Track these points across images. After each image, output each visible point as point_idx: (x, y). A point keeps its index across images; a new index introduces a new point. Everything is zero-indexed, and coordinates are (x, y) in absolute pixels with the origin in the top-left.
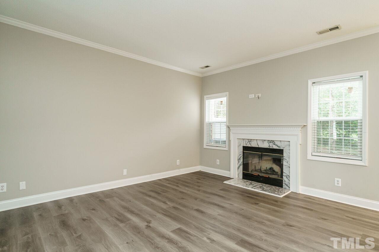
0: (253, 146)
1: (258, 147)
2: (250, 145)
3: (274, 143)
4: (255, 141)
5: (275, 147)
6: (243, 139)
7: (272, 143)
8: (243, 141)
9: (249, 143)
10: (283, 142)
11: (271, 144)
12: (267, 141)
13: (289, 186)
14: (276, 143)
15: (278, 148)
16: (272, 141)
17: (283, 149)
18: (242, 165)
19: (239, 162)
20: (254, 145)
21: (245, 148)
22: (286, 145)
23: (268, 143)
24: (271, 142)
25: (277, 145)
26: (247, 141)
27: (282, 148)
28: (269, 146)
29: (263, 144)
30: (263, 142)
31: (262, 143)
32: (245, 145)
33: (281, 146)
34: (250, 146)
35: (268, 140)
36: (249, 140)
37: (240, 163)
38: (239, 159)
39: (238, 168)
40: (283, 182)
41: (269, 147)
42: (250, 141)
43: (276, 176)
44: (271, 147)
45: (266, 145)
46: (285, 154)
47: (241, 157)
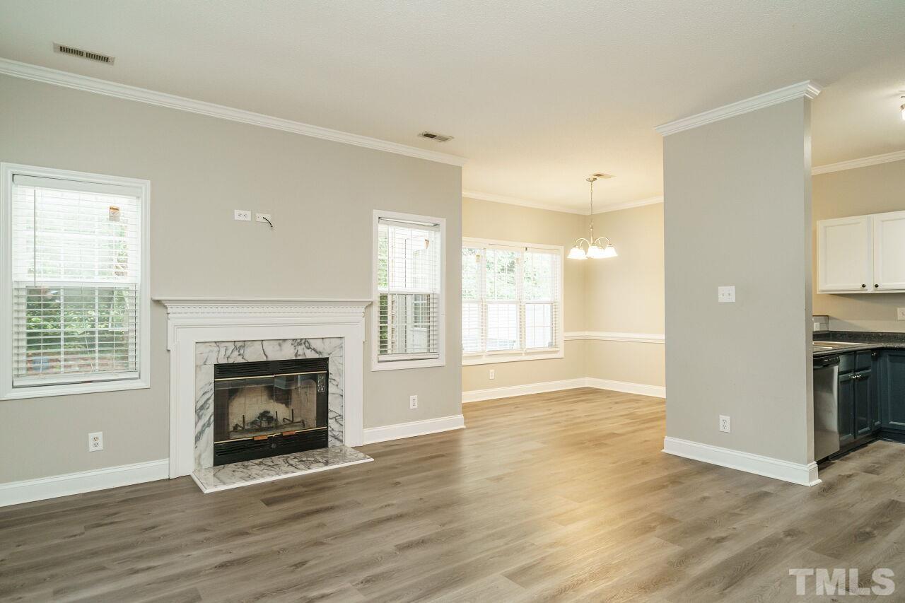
0: (251, 360)
1: (265, 359)
2: (241, 357)
3: (307, 344)
4: (258, 346)
5: (310, 355)
6: (215, 342)
7: (303, 346)
8: (217, 349)
9: (236, 353)
10: (327, 340)
11: (301, 349)
12: (291, 341)
13: (341, 438)
14: (314, 344)
15: (317, 356)
16: (303, 341)
17: (328, 358)
18: (212, 426)
19: (199, 417)
20: (253, 355)
21: (221, 370)
22: (336, 347)
23: (293, 347)
24: (301, 344)
25: (314, 350)
26: (231, 346)
27: (325, 356)
28: (296, 355)
29: (281, 350)
30: (280, 345)
31: (278, 347)
32: (223, 361)
33: (324, 349)
34: (239, 360)
35: (293, 340)
36: (239, 344)
37: (205, 420)
38: (199, 411)
39: (198, 438)
40: (330, 433)
41: (296, 357)
42: (241, 345)
43: (297, 428)
44: (299, 355)
45: (287, 353)
46: (331, 369)
47: (208, 399)
